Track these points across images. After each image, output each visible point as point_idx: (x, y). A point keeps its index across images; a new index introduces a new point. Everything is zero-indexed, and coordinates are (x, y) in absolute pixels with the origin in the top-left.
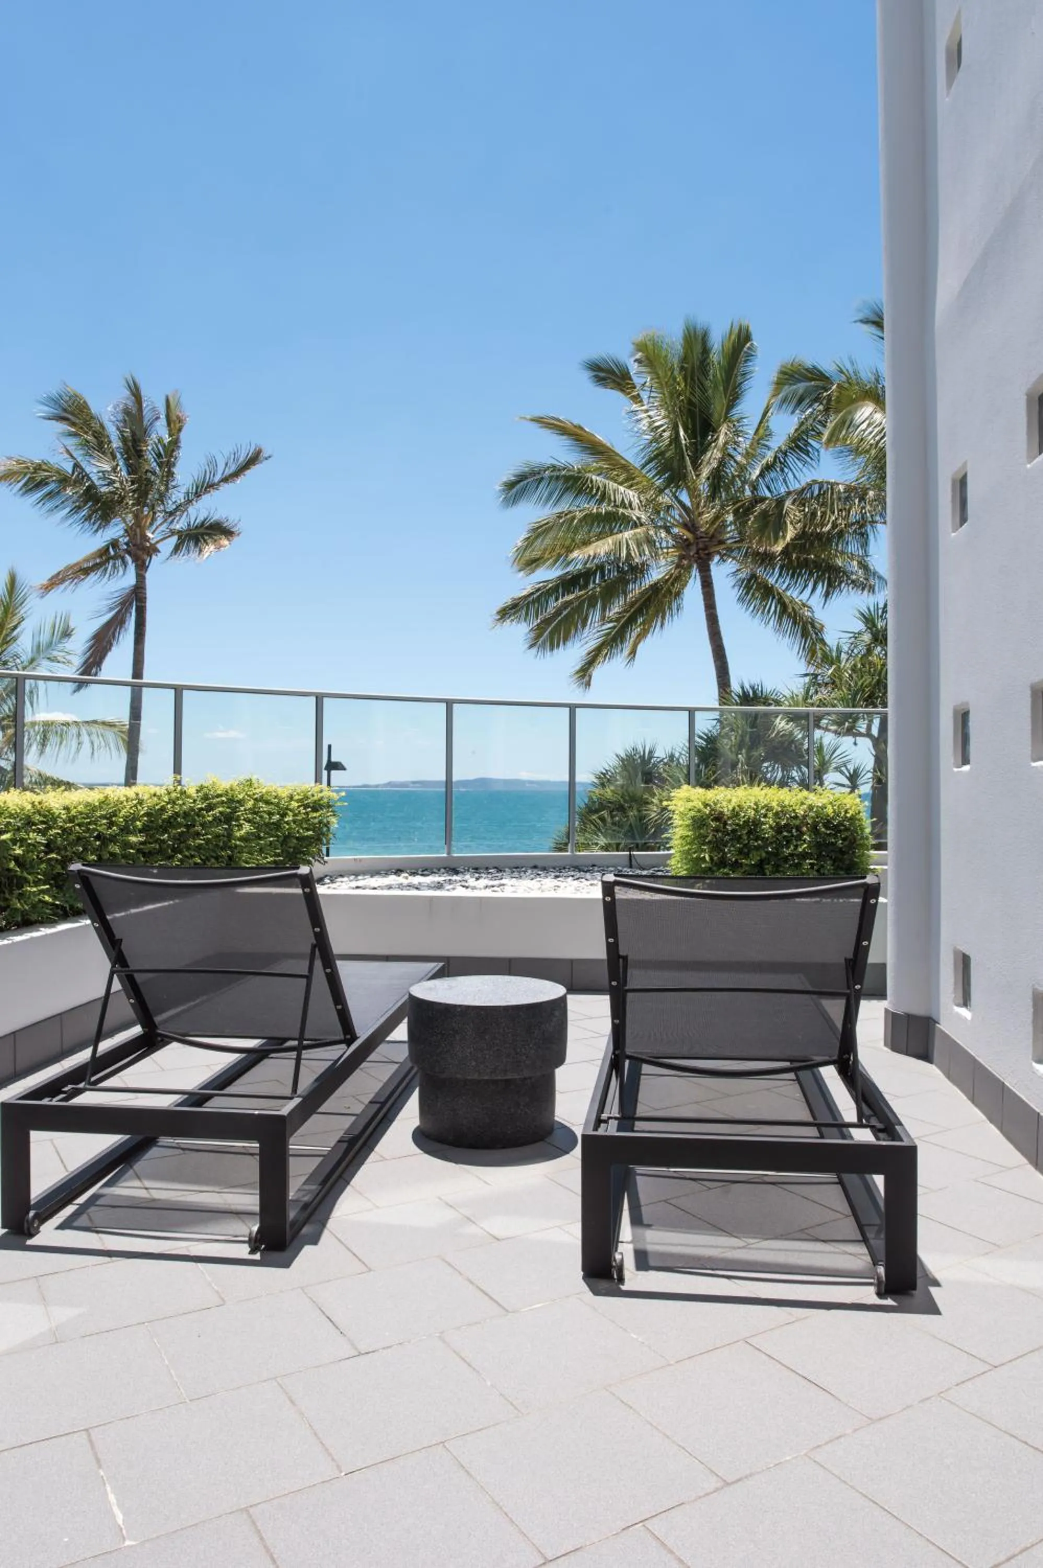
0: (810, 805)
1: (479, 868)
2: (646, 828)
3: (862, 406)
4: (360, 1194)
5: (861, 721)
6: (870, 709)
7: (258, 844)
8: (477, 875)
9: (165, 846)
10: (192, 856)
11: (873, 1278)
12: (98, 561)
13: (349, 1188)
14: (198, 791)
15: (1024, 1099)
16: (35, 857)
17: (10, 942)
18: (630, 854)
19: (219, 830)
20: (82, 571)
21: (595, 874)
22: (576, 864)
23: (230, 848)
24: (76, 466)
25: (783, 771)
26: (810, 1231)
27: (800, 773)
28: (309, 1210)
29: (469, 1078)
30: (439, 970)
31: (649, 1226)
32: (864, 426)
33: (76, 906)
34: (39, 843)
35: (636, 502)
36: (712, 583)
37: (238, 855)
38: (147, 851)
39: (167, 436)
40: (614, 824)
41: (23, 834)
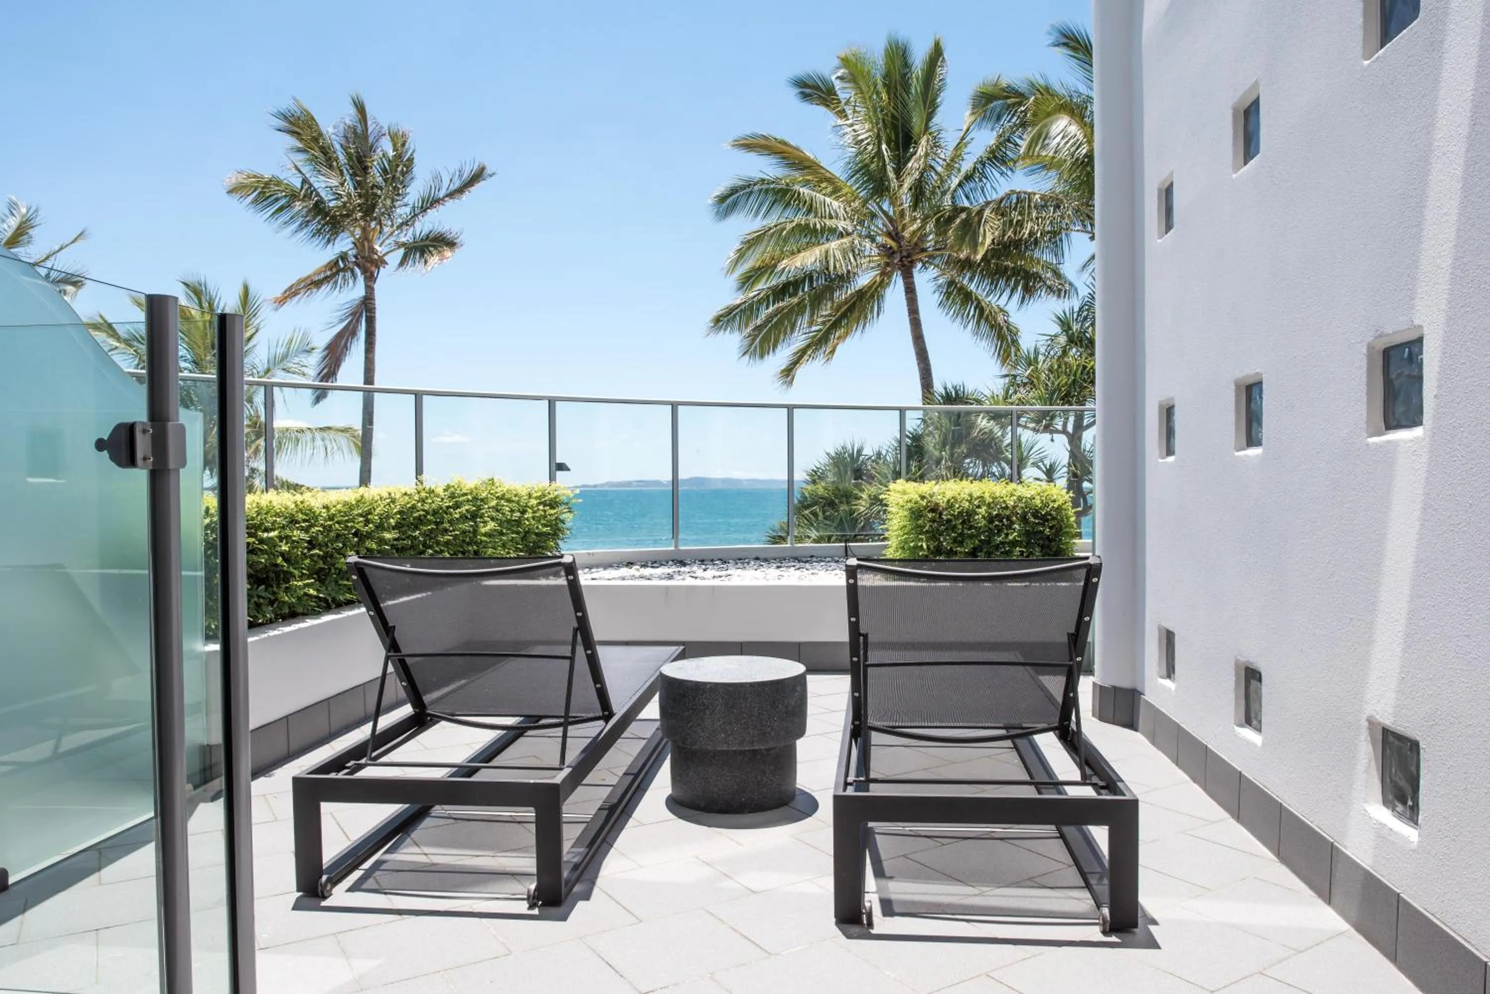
0: (1020, 496)
1: (704, 560)
2: (857, 521)
3: (1057, 119)
4: (623, 854)
5: (1058, 419)
6: (1066, 407)
7: (501, 540)
8: (704, 567)
9: (416, 542)
10: (442, 551)
11: (1098, 919)
12: (329, 273)
13: (612, 850)
14: (445, 490)
15: (1226, 759)
16: (300, 553)
17: (281, 632)
18: (846, 547)
19: (466, 526)
20: (314, 283)
21: (814, 564)
22: (795, 555)
23: (476, 543)
24: (305, 181)
25: (983, 468)
26: (1038, 880)
27: (999, 469)
28: (580, 869)
29: (719, 749)
30: (680, 654)
31: (891, 878)
32: (1058, 139)
33: (338, 599)
34: (302, 539)
35: (841, 212)
36: (915, 289)
37: (484, 550)
38: (400, 547)
39: (391, 151)
40: (826, 518)
41: (288, 532)
